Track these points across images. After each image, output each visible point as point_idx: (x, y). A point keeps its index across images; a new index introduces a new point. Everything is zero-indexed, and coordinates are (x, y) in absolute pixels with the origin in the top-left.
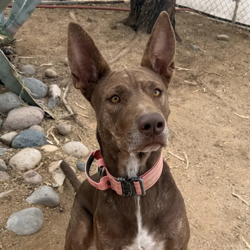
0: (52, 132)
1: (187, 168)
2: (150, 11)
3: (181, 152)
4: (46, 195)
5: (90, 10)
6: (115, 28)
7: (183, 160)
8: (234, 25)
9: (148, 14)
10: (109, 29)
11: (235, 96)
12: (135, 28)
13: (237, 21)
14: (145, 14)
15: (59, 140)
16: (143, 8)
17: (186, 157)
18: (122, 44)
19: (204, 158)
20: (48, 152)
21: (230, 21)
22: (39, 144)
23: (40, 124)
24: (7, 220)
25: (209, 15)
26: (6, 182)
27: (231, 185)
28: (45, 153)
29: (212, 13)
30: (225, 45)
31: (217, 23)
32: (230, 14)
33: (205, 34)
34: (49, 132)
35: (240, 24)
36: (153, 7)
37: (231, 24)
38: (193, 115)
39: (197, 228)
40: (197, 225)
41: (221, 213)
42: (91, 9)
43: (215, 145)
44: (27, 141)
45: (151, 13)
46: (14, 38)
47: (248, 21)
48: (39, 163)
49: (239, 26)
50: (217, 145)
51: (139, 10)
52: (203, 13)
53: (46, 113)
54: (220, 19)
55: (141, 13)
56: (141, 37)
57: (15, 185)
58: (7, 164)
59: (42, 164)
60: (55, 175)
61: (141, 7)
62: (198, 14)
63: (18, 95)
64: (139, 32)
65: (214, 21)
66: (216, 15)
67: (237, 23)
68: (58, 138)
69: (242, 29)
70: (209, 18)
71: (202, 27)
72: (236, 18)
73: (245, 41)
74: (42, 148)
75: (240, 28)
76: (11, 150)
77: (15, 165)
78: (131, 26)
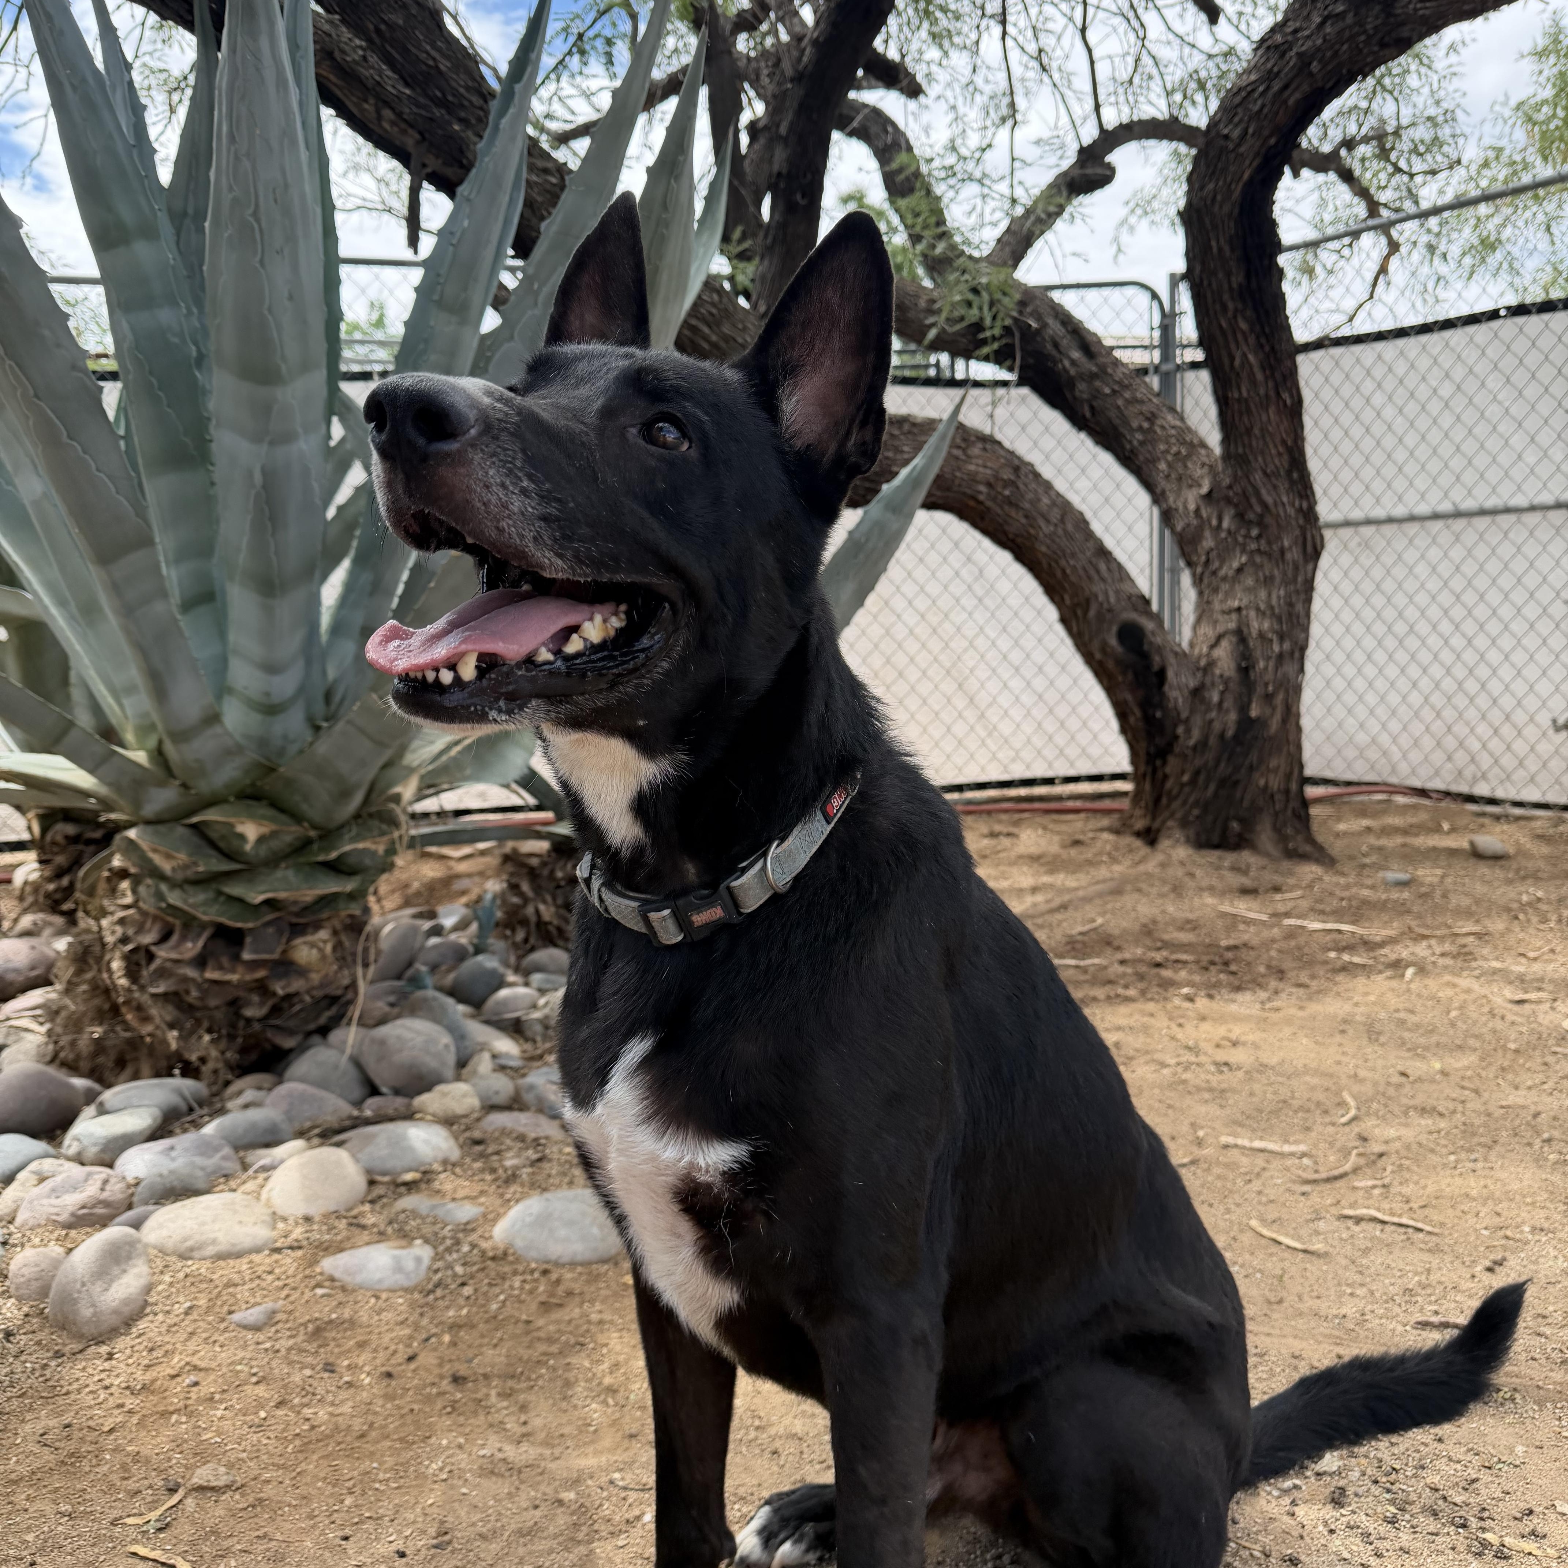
2: (1197, 773)
5: (1003, 816)
6: (1078, 843)
9: (1193, 781)
10: (1054, 849)
12: (1150, 837)
14: (1182, 785)
16: (1172, 765)
21: (1565, 808)
31: (1512, 820)
32: (1557, 782)
36: (1210, 756)
42: (1006, 811)
45: (1202, 778)
51: (1160, 775)
52: (1448, 794)
55: (1169, 784)
56: (1169, 855)
61: (1165, 763)
62: (1426, 802)
64: (1164, 844)
65: (1495, 817)
70: (1472, 807)
78: (1138, 834)
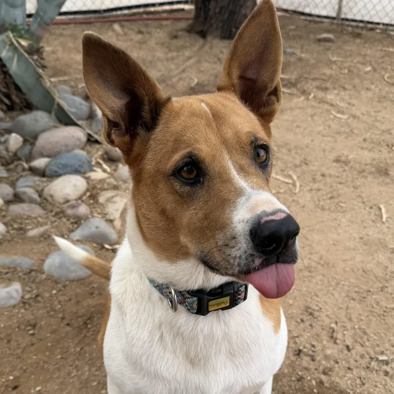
0: (100, 159)
1: (297, 191)
2: (221, 9)
3: (286, 173)
4: (97, 227)
5: (140, 22)
6: (176, 37)
7: (290, 181)
8: (340, 22)
10: (167, 40)
11: (354, 101)
12: (203, 34)
13: (343, 16)
14: (215, 13)
15: (110, 167)
16: (212, 4)
17: (295, 177)
18: (187, 53)
19: (321, 178)
20: (95, 180)
21: (334, 18)
22: (82, 170)
23: (83, 149)
24: (43, 261)
25: (303, 14)
26: (40, 216)
27: (367, 209)
28: (92, 180)
29: (307, 11)
30: (330, 46)
31: (315, 22)
32: (333, 8)
33: (300, 37)
34: (96, 159)
35: (347, 20)
37: (335, 21)
38: (298, 127)
39: (323, 265)
40: (322, 262)
41: (357, 244)
42: (141, 20)
43: (334, 161)
44: (65, 166)
45: (223, 11)
46: (41, 44)
47: (359, 14)
48: (85, 194)
49: (347, 23)
50: (337, 161)
51: (207, 9)
52: (295, 12)
53: (89, 135)
54: (319, 16)
55: (210, 13)
56: (212, 44)
57: (54, 219)
58: (40, 196)
59: (88, 194)
60: (107, 205)
61: (209, 4)
62: (288, 15)
63: (49, 112)
64: (209, 38)
65: (310, 21)
66: (313, 12)
67: (343, 19)
68: (109, 165)
69: (351, 26)
70: (303, 17)
71: (295, 30)
72: (342, 13)
73: (358, 41)
74: (87, 175)
75: (348, 26)
76: (44, 179)
77: (52, 196)
78: (198, 33)
